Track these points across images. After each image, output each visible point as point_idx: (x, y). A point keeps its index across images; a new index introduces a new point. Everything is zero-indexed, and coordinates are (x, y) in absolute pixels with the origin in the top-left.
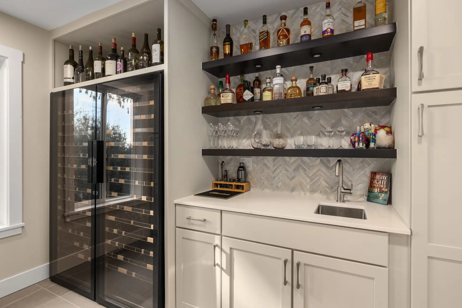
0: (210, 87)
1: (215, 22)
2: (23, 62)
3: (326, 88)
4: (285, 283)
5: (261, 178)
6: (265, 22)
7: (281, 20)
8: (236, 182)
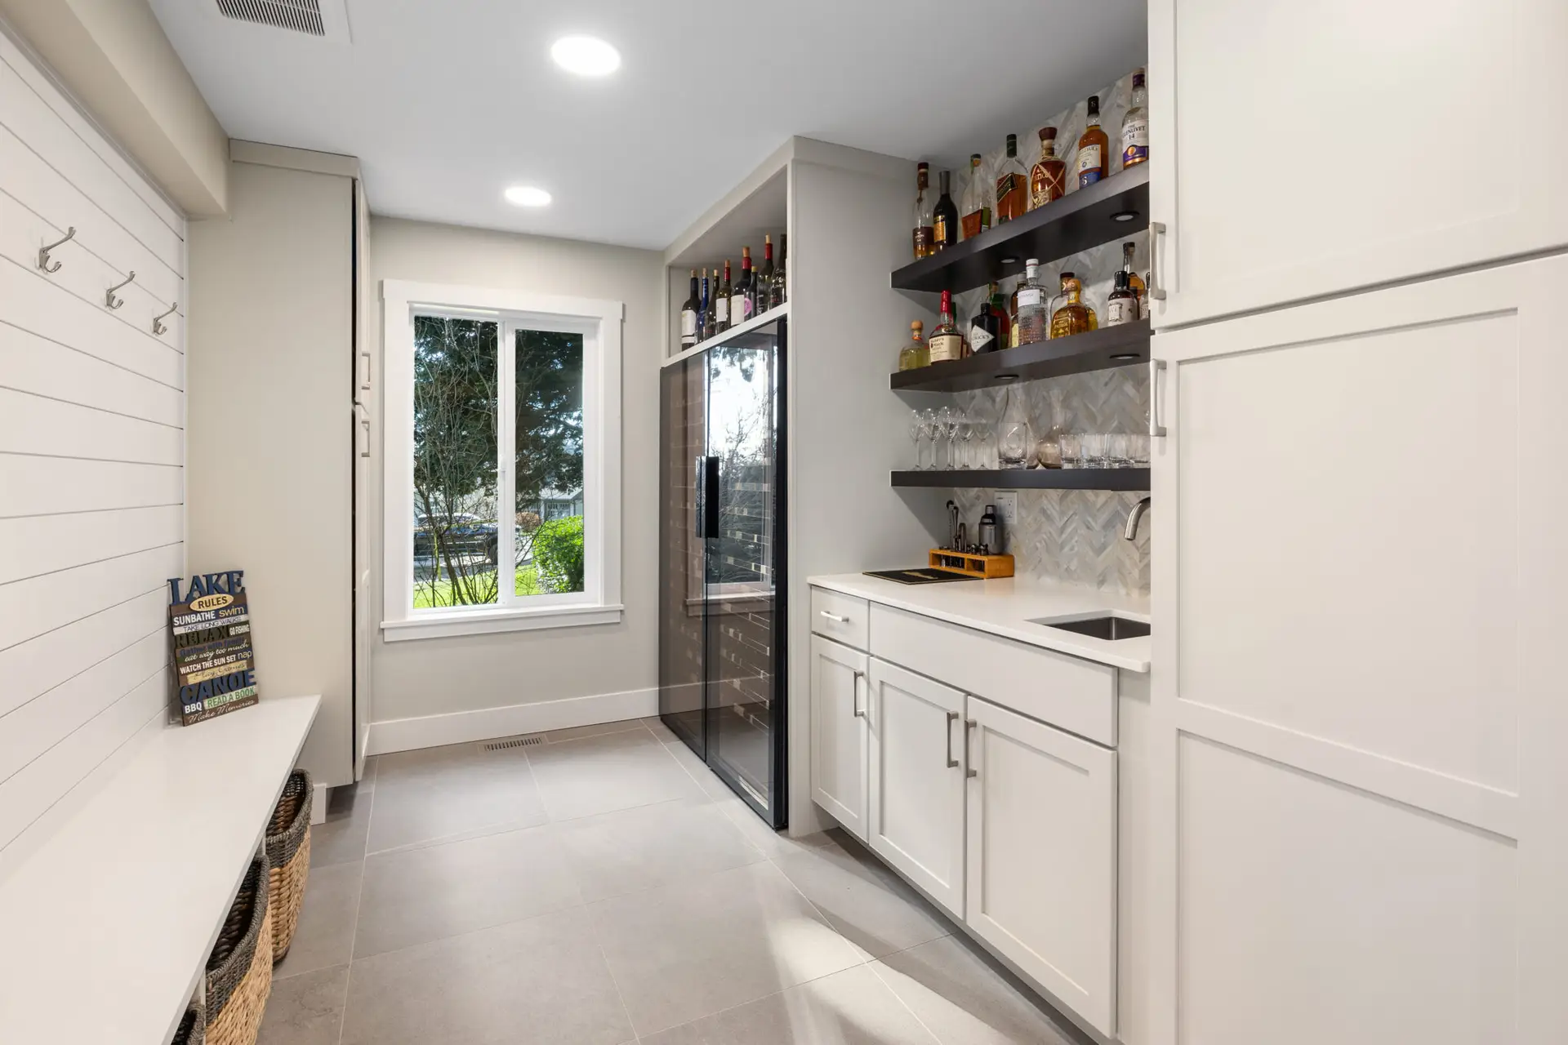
0: (910, 325)
1: (922, 170)
2: (623, 321)
3: (1121, 308)
4: (951, 764)
5: (1036, 545)
6: (1012, 152)
7: (1042, 140)
8: (972, 554)
